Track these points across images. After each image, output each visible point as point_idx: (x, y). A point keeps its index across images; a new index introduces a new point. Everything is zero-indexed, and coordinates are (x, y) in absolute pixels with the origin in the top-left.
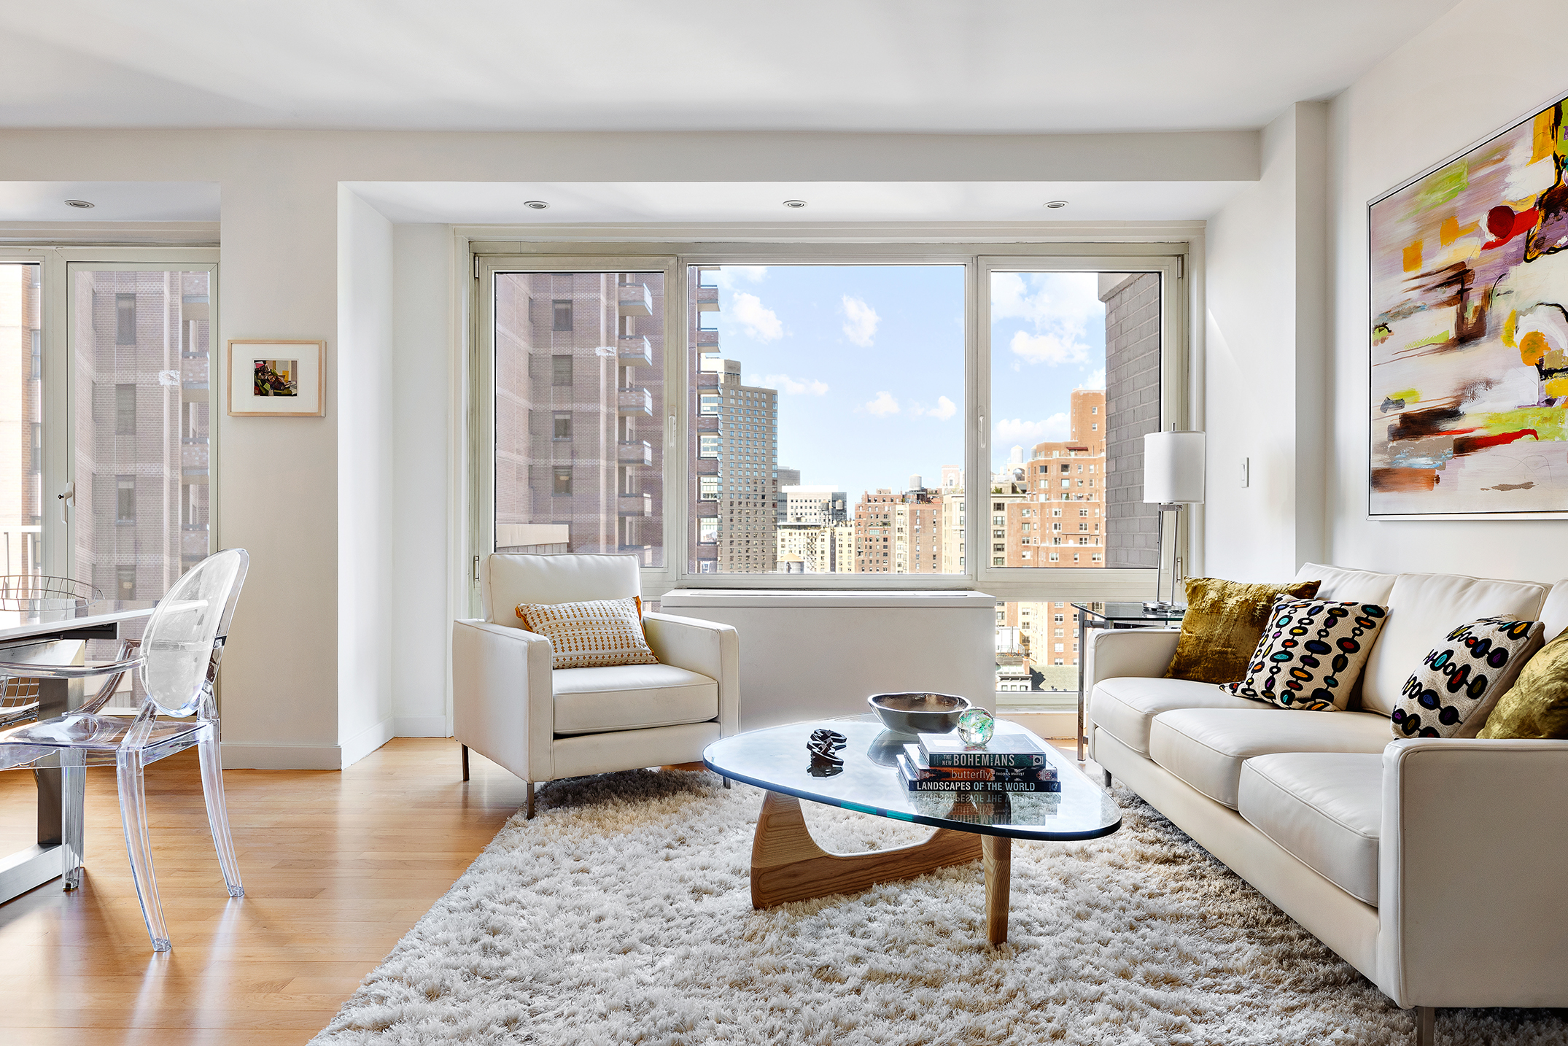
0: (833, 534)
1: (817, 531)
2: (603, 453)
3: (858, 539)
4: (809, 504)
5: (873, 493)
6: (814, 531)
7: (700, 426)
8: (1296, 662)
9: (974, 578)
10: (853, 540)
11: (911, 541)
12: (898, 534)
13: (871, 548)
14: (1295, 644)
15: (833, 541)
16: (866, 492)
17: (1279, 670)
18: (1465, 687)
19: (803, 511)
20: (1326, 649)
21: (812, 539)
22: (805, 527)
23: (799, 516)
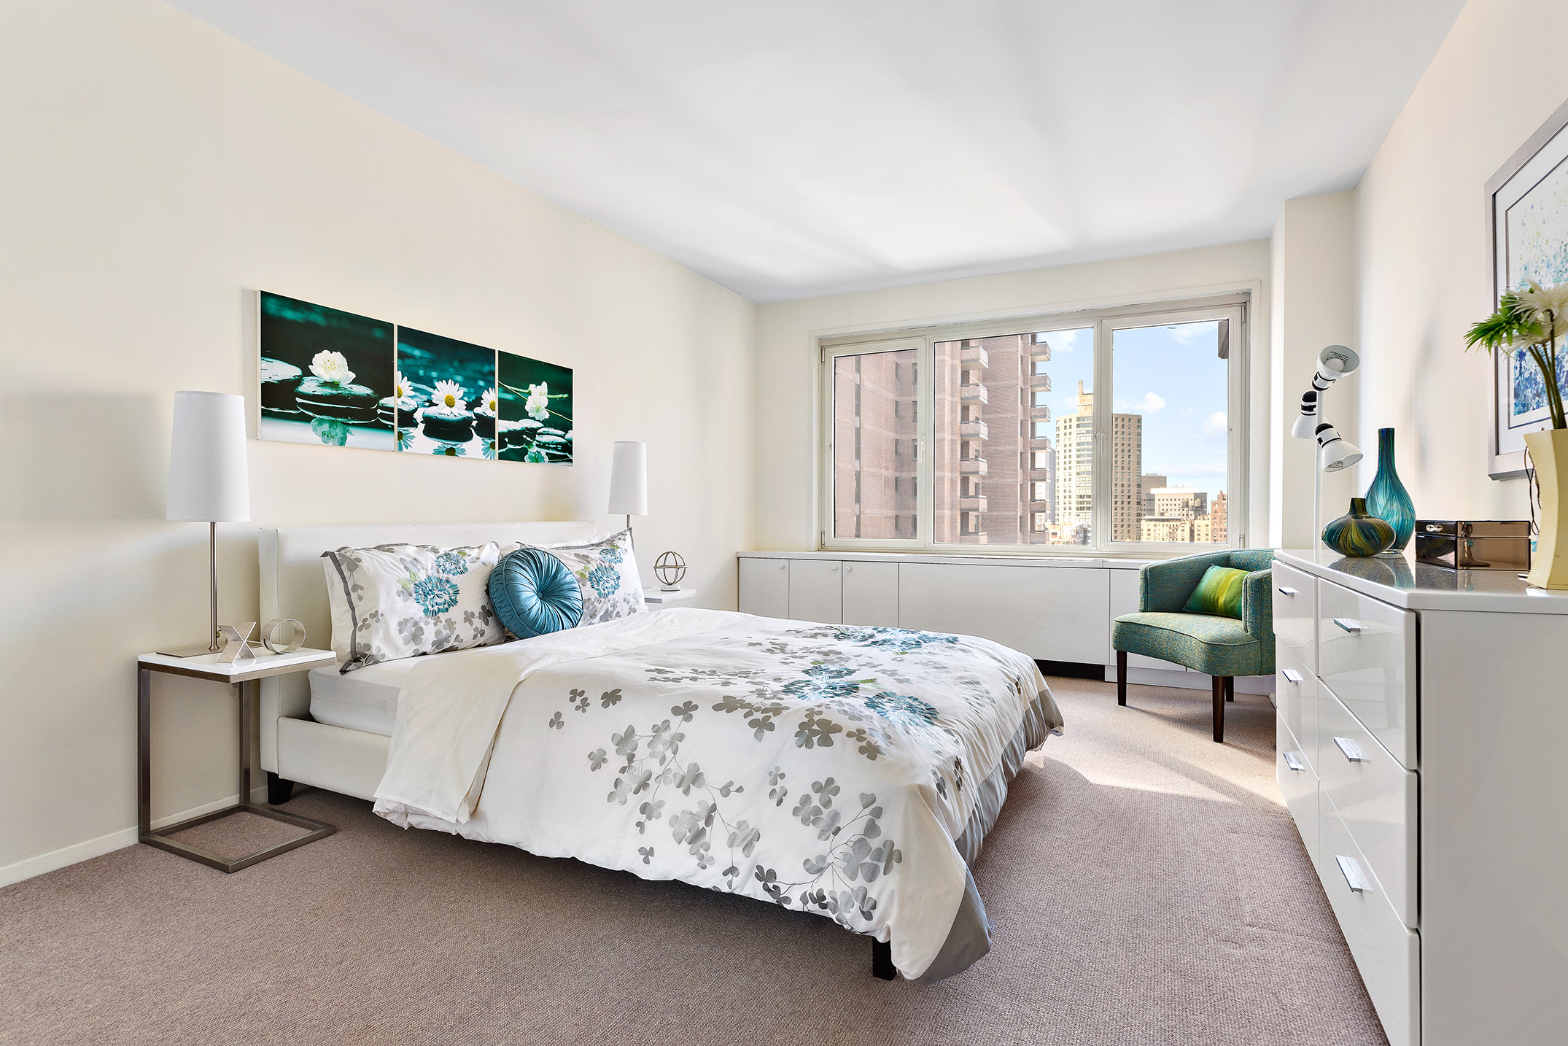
0: (1192, 525)
1: (1178, 523)
3: (1213, 530)
4: (1173, 502)
6: (1175, 523)
10: (1210, 530)
13: (1225, 537)
15: (1192, 532)
16: (1221, 492)
19: (1169, 507)
21: (1175, 529)
22: (1168, 520)
23: (1164, 511)
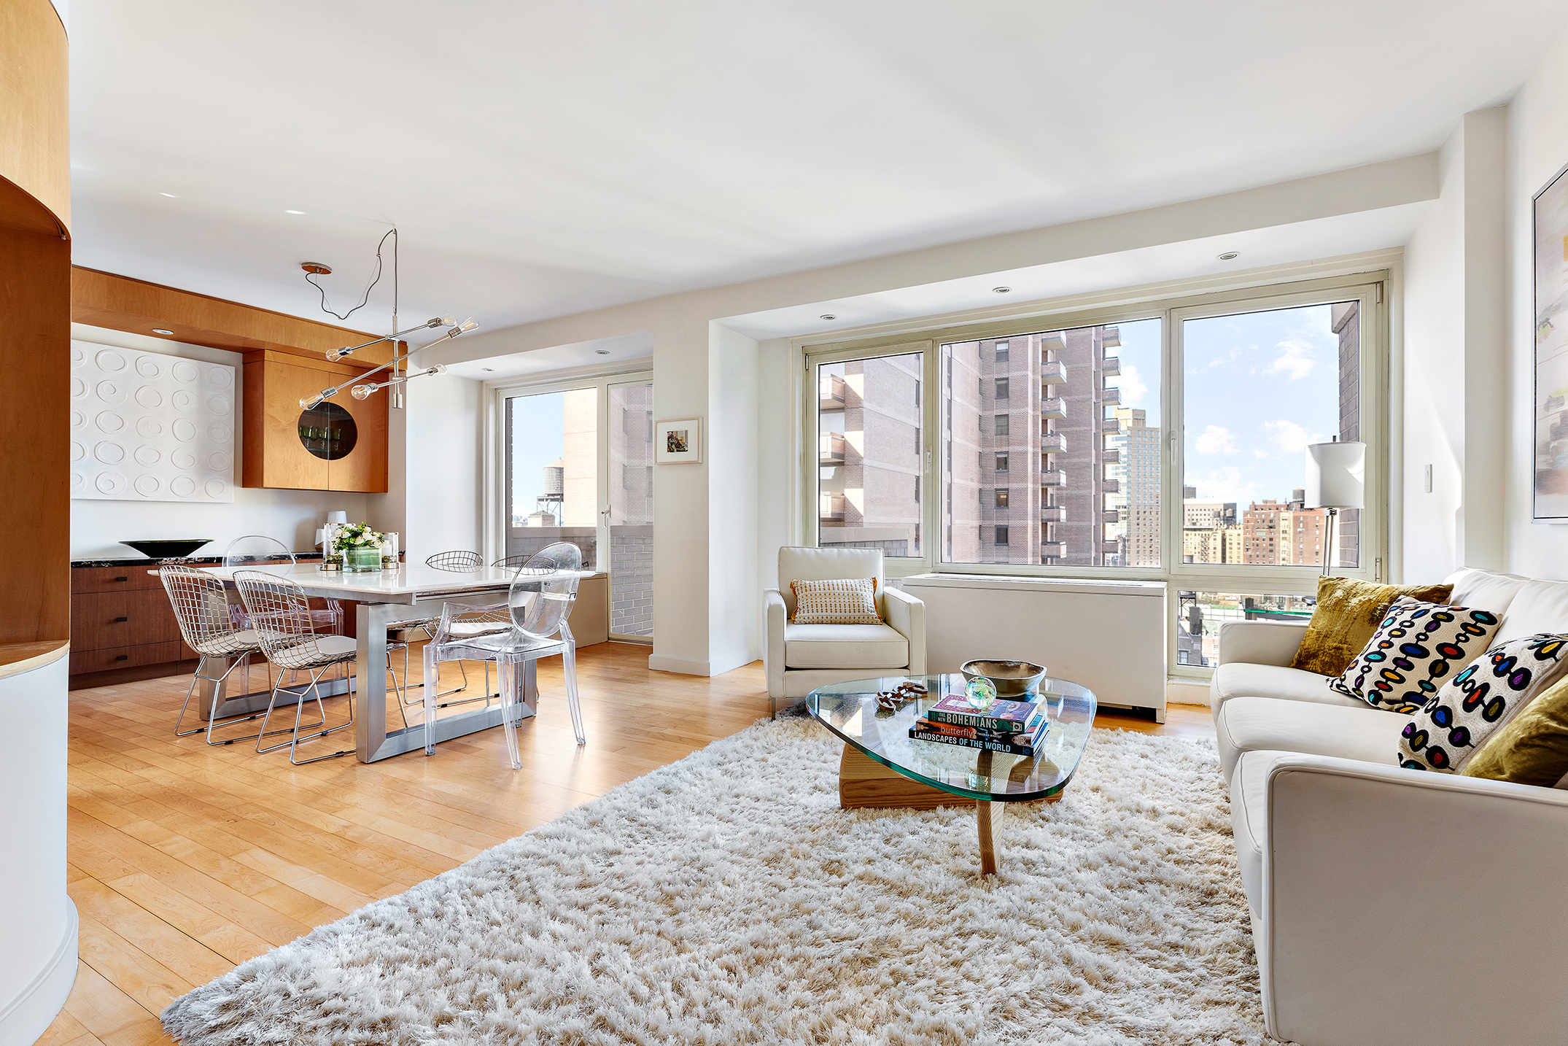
0: (1224, 535)
2: (1030, 479)
3: (1245, 539)
4: (1203, 512)
5: (1259, 503)
6: (1207, 532)
7: (1105, 458)
8: (1388, 664)
9: (1168, 572)
10: (1242, 539)
11: (1294, 541)
12: (1282, 535)
13: (1258, 545)
14: (1391, 645)
15: (1224, 540)
16: (1253, 503)
17: (1370, 669)
18: (1481, 708)
19: (1199, 517)
20: (1424, 653)
21: (1206, 539)
22: (1200, 530)
23: (1195, 521)
